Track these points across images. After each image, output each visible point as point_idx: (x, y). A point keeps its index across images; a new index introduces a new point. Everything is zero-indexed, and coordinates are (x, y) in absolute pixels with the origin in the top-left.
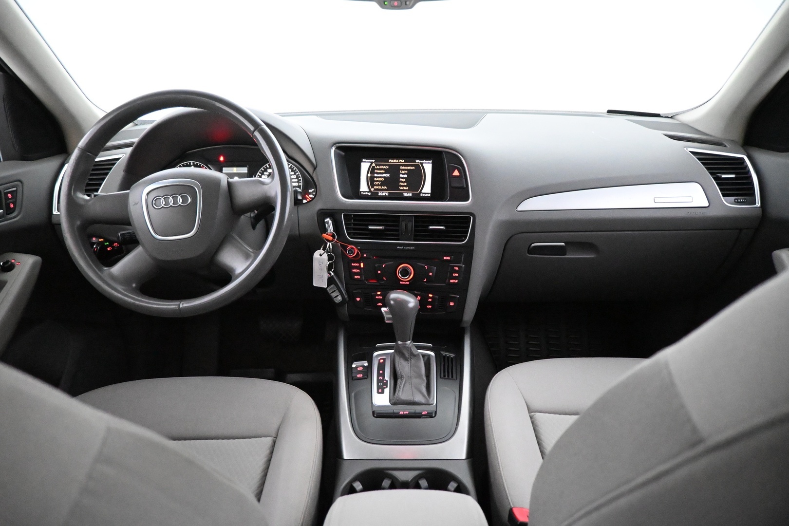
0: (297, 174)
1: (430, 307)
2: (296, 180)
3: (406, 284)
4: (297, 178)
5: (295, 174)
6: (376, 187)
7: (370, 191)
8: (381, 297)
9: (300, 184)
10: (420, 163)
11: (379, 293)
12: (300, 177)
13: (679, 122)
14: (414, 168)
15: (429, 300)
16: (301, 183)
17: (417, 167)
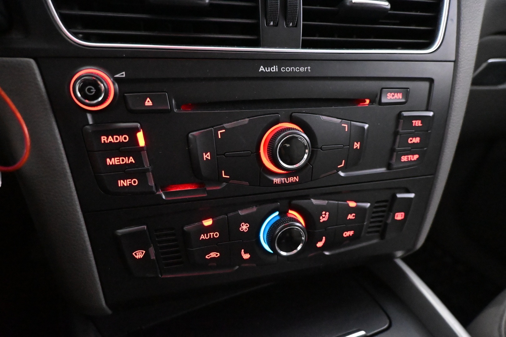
1: (351, 233)
3: (292, 184)
8: (216, 235)
11: (208, 223)
15: (350, 217)
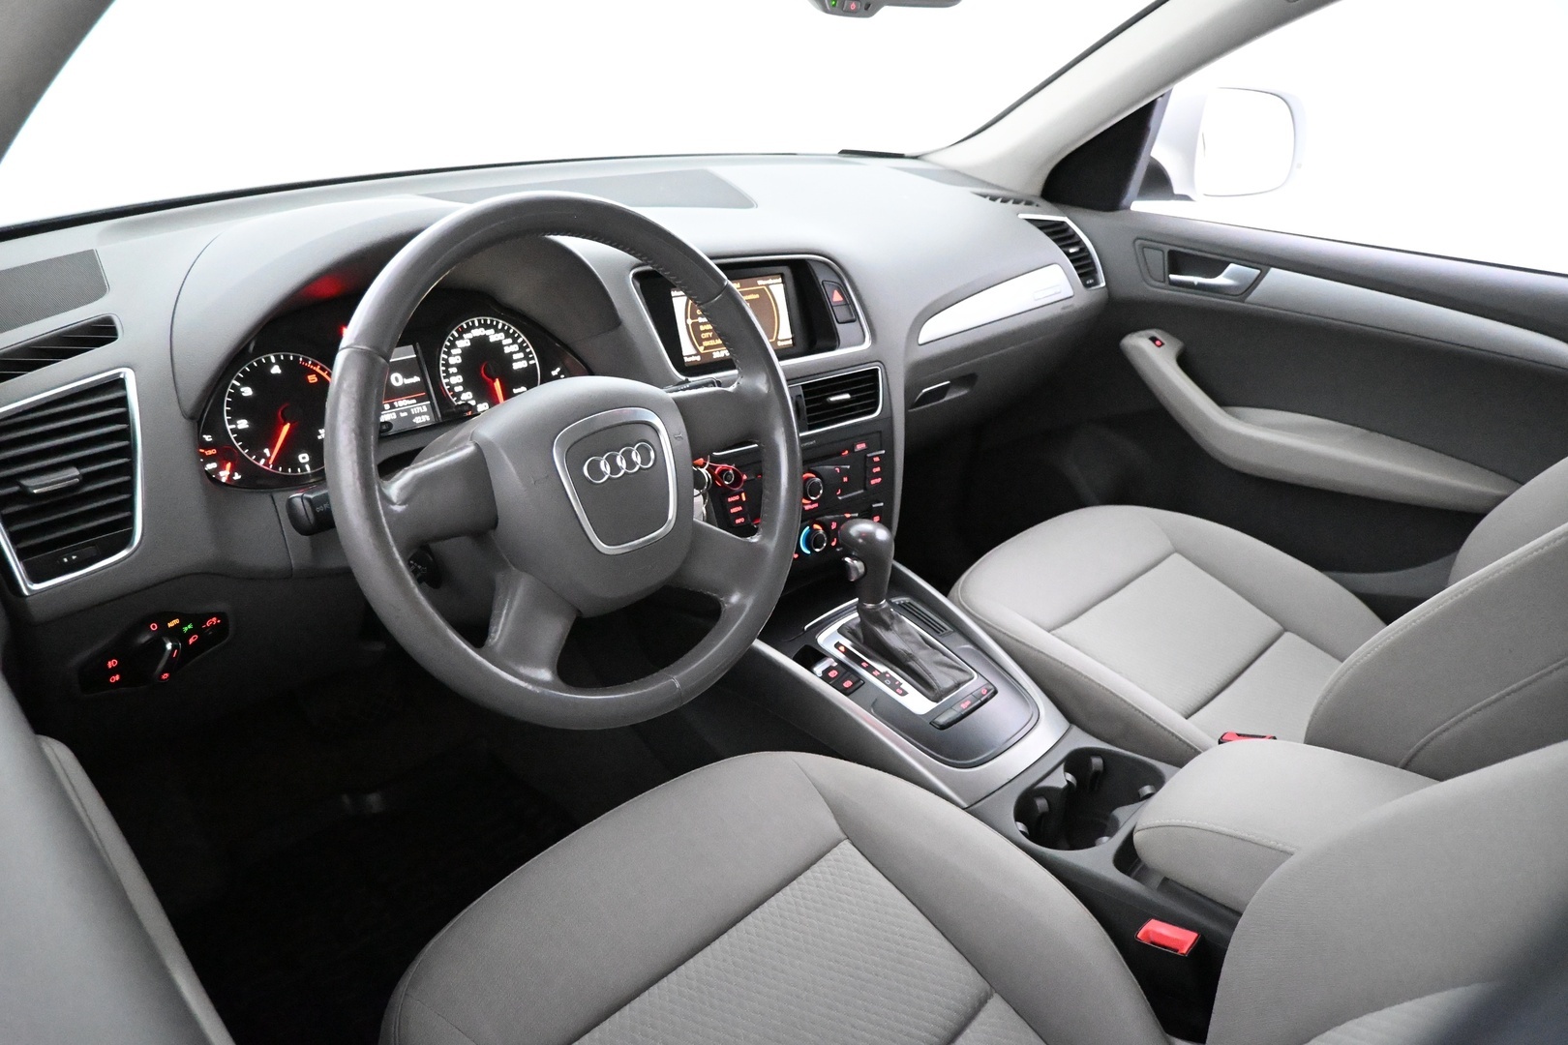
0: (520, 341)
2: (521, 355)
4: (522, 349)
5: (515, 342)
6: (706, 344)
7: (698, 353)
9: (531, 362)
10: (767, 286)
12: (527, 347)
13: (940, 168)
14: (757, 296)
16: (533, 358)
17: (761, 292)
